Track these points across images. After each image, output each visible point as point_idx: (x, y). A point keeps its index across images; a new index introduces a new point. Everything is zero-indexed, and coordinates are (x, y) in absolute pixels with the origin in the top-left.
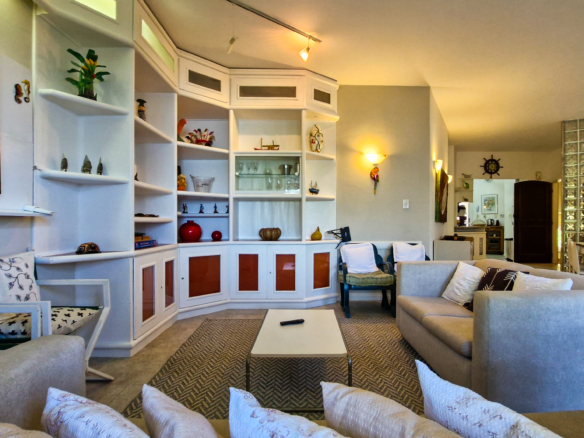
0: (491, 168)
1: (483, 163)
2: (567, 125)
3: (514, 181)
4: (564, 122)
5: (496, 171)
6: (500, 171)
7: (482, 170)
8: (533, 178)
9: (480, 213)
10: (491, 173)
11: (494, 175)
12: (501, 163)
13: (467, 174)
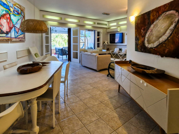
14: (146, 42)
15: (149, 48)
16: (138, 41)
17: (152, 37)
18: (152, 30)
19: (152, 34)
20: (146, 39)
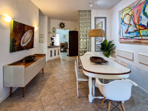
0: (62, 26)
1: (59, 24)
2: (80, 12)
3: (69, 31)
4: (79, 11)
5: (63, 27)
6: (65, 27)
7: (59, 26)
8: (74, 30)
9: (62, 40)
10: (62, 28)
11: (63, 28)
12: (65, 25)
13: (54, 27)
14: (21, 43)
15: (23, 47)
16: (16, 42)
17: (25, 40)
18: (25, 36)
19: (25, 38)
20: (22, 41)
